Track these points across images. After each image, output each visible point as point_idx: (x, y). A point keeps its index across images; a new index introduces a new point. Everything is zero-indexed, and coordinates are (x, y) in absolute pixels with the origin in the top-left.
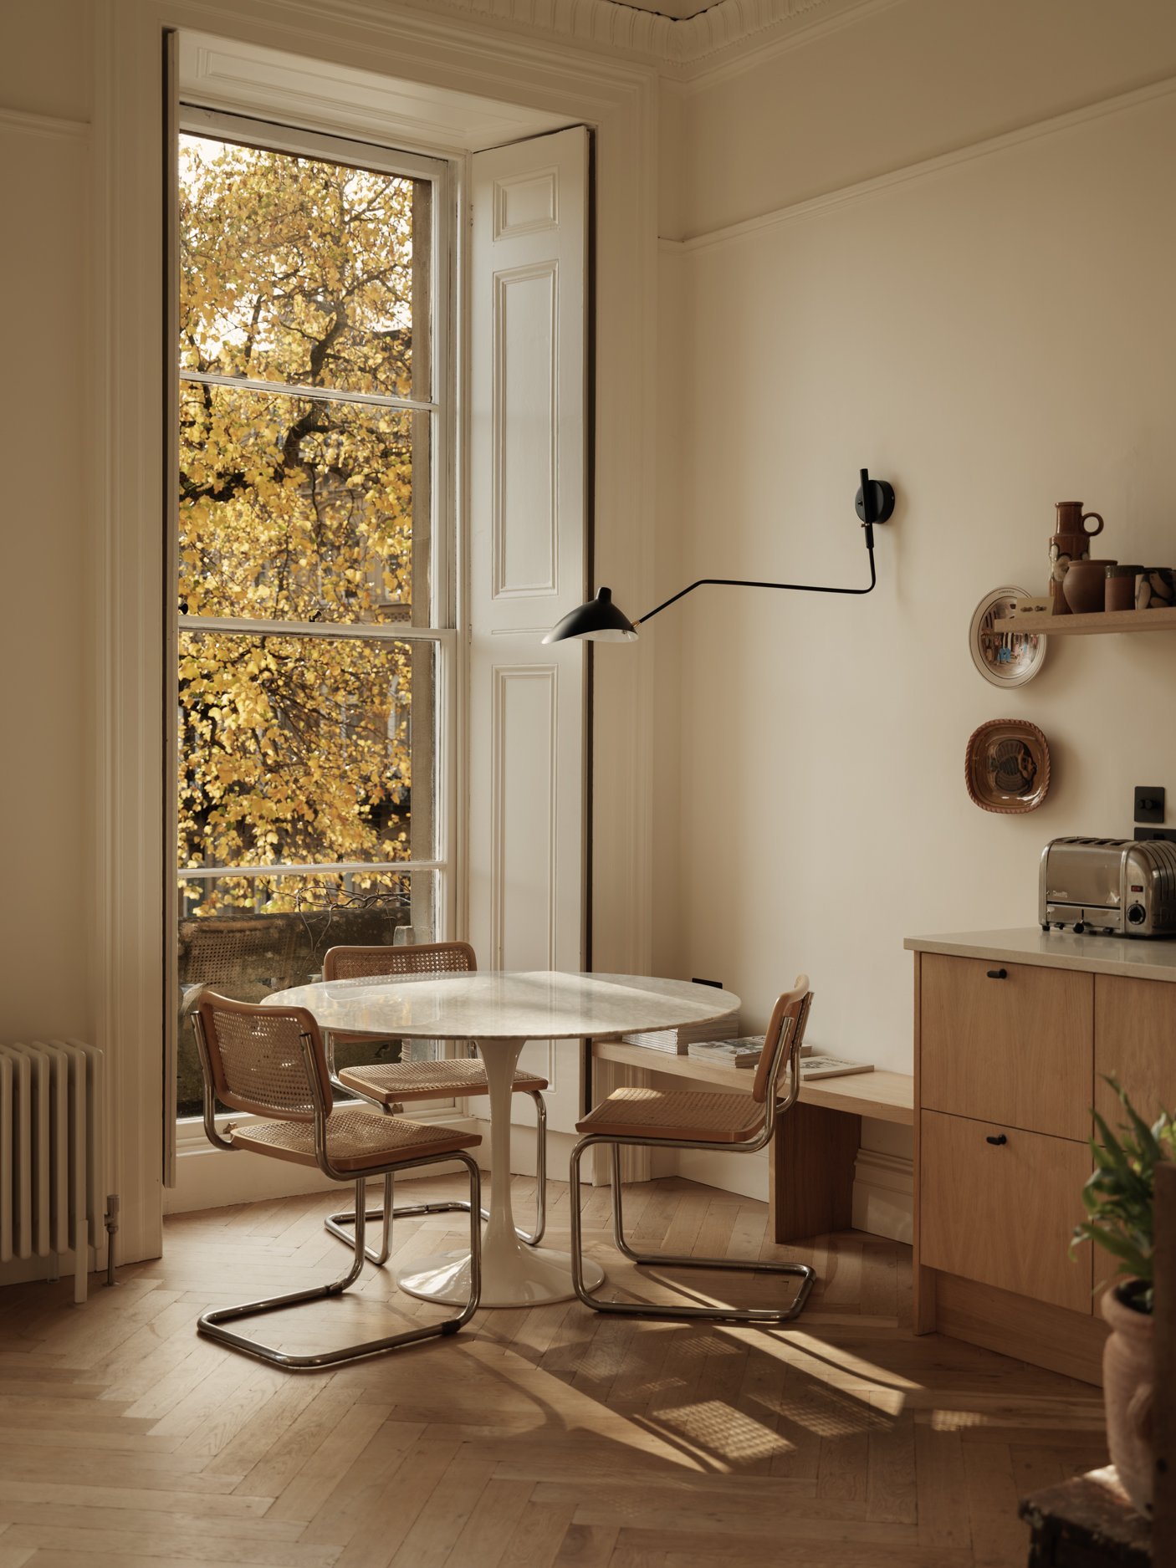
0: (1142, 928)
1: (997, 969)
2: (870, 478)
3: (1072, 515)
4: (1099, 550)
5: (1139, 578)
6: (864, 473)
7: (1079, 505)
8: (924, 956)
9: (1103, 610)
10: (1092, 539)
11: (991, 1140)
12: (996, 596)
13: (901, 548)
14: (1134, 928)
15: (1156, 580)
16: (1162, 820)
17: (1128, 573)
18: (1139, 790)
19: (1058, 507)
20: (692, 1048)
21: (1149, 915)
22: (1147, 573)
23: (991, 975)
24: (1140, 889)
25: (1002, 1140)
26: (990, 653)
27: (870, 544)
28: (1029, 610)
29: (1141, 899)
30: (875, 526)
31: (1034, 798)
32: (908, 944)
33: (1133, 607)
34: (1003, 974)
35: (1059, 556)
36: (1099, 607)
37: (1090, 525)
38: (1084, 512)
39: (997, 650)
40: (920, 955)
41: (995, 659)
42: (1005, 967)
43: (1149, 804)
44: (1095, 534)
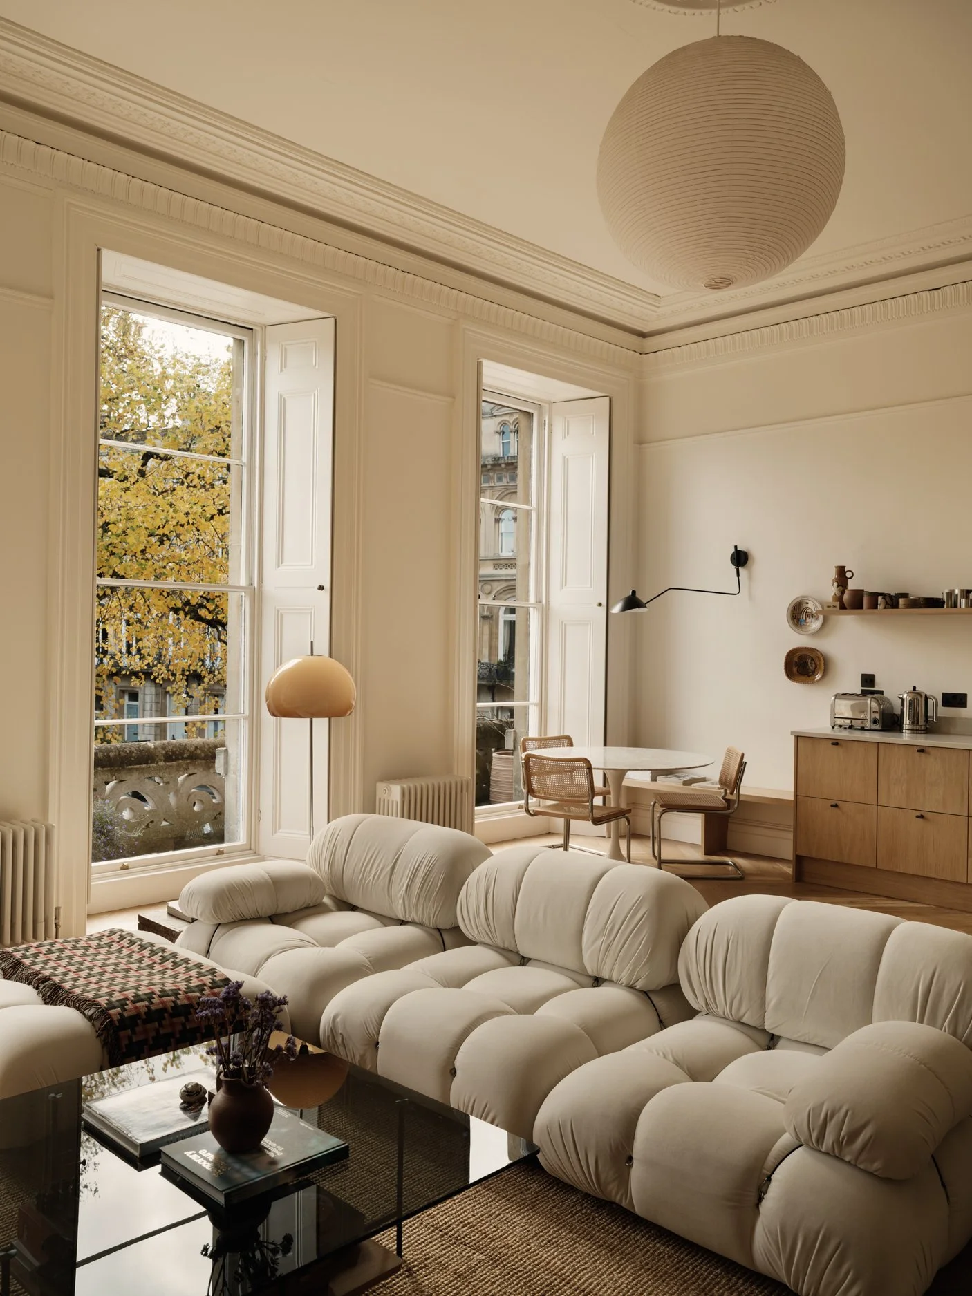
0: (877, 727)
1: (834, 742)
2: (738, 549)
3: (841, 571)
4: (852, 585)
5: (880, 598)
6: (736, 547)
7: (844, 567)
8: (799, 738)
9: (862, 608)
10: (849, 580)
11: (832, 806)
12: (800, 599)
13: (750, 577)
14: (875, 727)
15: (888, 598)
16: (873, 686)
17: (874, 596)
18: (863, 675)
19: (836, 567)
20: (658, 778)
21: (881, 722)
22: (883, 595)
23: (833, 744)
24: (877, 712)
25: (836, 806)
26: (795, 621)
27: (738, 575)
28: (830, 607)
29: (877, 716)
30: (740, 568)
31: (818, 677)
32: (792, 733)
33: (877, 608)
34: (837, 744)
35: (838, 586)
36: (861, 607)
37: (848, 575)
38: (846, 570)
39: (798, 620)
40: (798, 738)
41: (798, 623)
42: (838, 741)
43: (868, 681)
44: (851, 578)
